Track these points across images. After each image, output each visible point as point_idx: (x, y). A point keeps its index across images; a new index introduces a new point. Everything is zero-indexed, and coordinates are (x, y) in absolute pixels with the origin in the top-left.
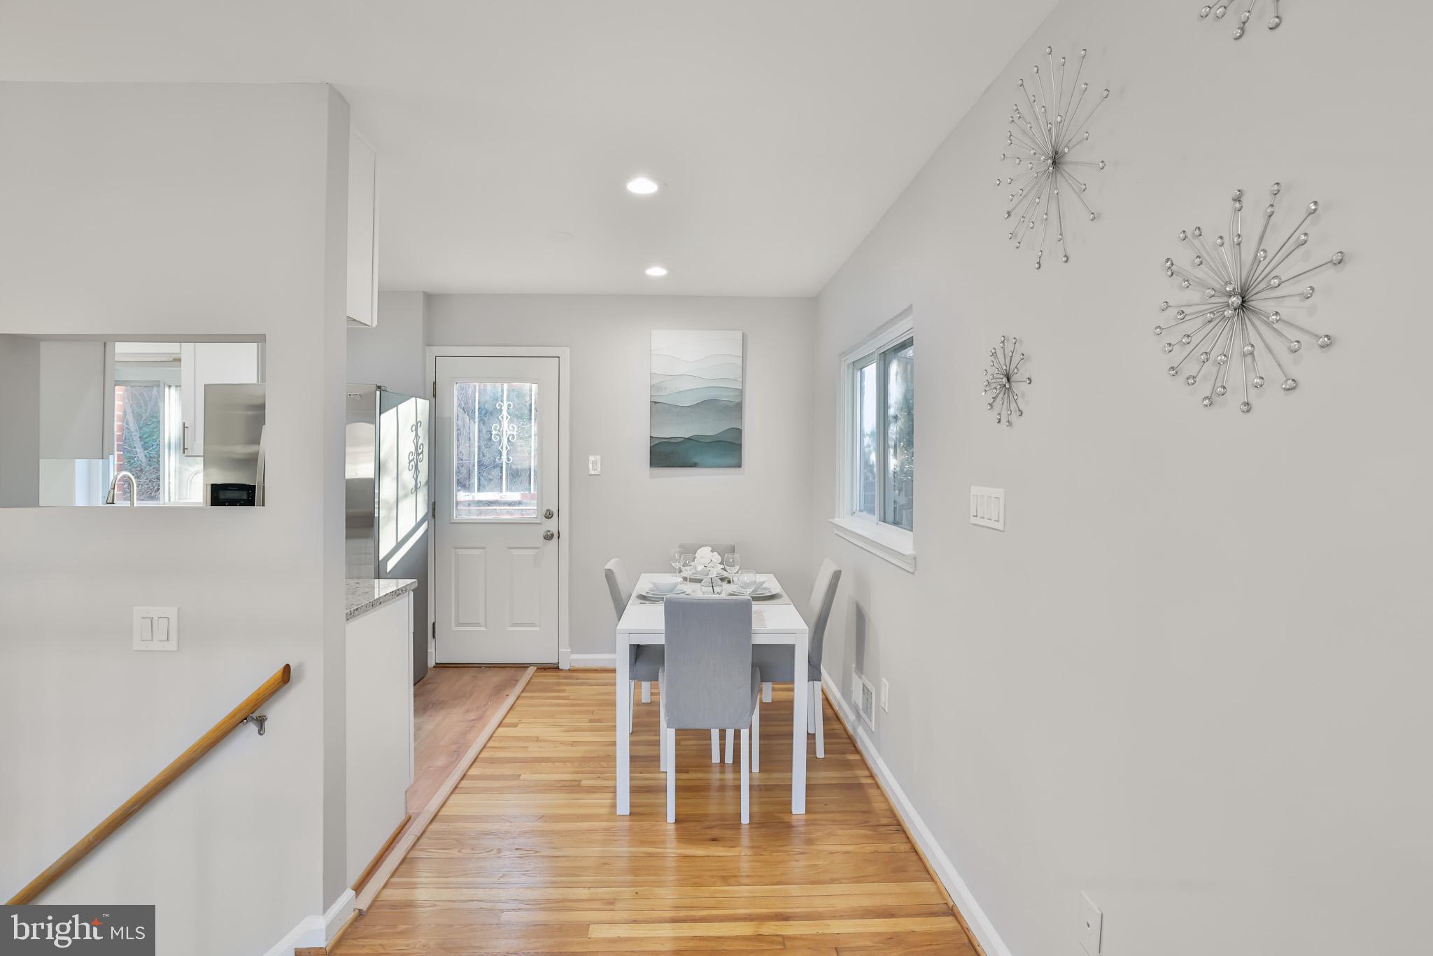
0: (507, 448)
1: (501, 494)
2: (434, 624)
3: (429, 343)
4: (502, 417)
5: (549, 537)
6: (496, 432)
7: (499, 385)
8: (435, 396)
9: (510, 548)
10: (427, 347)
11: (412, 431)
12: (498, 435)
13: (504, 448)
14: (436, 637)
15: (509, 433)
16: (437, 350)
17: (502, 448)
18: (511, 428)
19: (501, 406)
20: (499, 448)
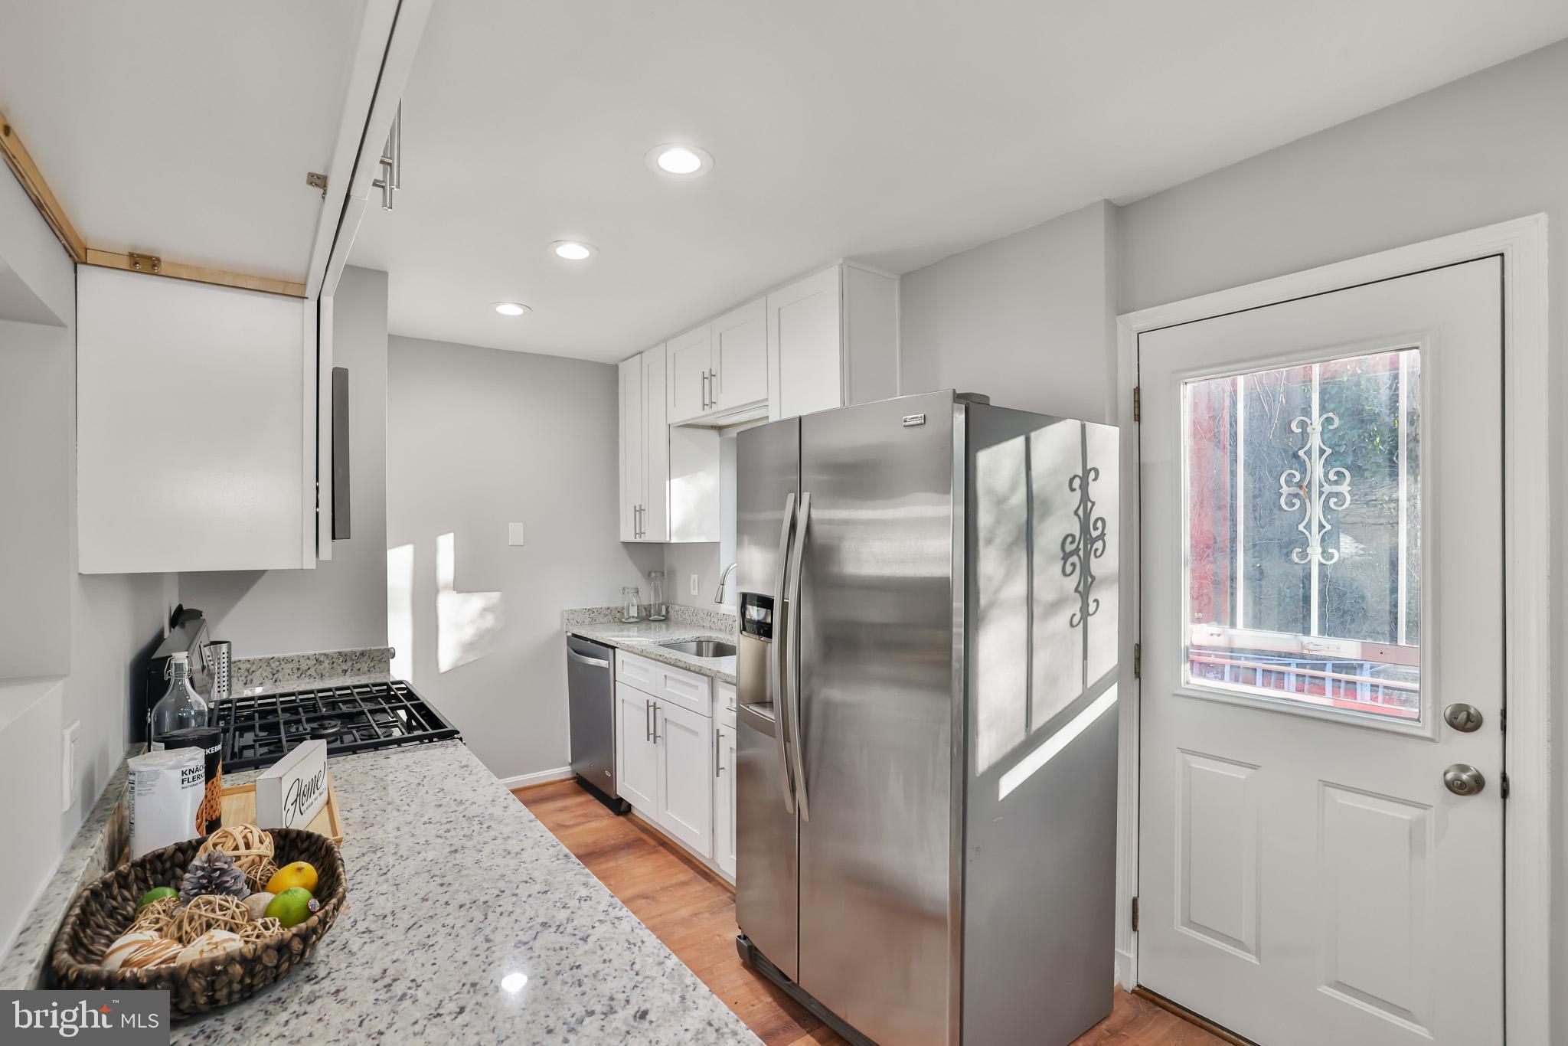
0: (1321, 526)
1: (1305, 639)
2: (1135, 902)
3: (1122, 303)
4: (1309, 453)
5: (1467, 785)
6: (1294, 490)
7: (1298, 370)
8: (1138, 418)
9: (1327, 784)
10: (1118, 318)
11: (1073, 490)
12: (1296, 495)
13: (1315, 527)
14: (1140, 927)
15: (1327, 488)
16: (1140, 319)
17: (1308, 527)
18: (1332, 477)
19: (1303, 425)
20: (1301, 527)
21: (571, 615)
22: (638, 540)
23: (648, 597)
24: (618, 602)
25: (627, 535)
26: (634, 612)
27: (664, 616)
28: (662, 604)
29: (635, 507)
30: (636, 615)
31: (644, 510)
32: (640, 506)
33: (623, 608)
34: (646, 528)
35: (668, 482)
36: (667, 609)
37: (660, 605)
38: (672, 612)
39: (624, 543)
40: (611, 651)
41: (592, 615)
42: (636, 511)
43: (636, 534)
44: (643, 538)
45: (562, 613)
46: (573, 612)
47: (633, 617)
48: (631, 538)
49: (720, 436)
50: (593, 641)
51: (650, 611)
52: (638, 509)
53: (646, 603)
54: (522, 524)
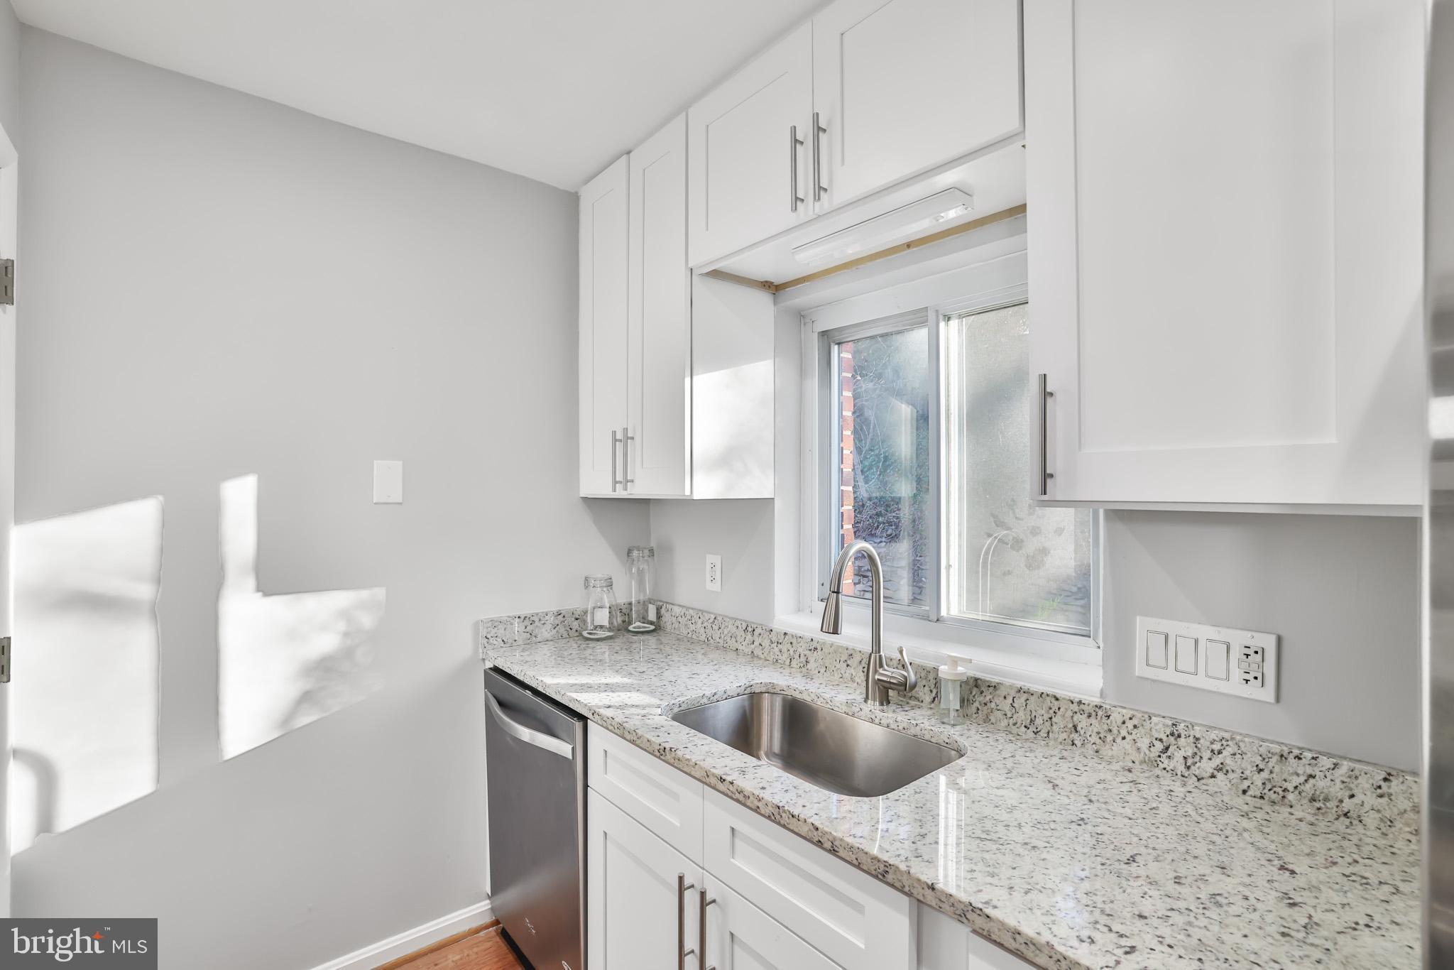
21: (490, 632)
22: (621, 493)
23: (626, 591)
24: (574, 602)
25: (597, 482)
26: (602, 617)
27: (652, 623)
28: (650, 601)
29: (614, 433)
30: (606, 623)
31: (632, 438)
32: (626, 430)
33: (586, 612)
34: (636, 472)
35: (688, 380)
36: (658, 610)
37: (644, 605)
38: (667, 617)
39: (585, 499)
40: (578, 726)
41: (530, 628)
42: (615, 440)
43: (615, 482)
44: (629, 491)
45: (476, 626)
46: (495, 623)
47: (601, 627)
48: (605, 491)
49: (775, 303)
50: (536, 692)
51: (629, 615)
52: (618, 437)
53: (622, 600)
54: (401, 463)
